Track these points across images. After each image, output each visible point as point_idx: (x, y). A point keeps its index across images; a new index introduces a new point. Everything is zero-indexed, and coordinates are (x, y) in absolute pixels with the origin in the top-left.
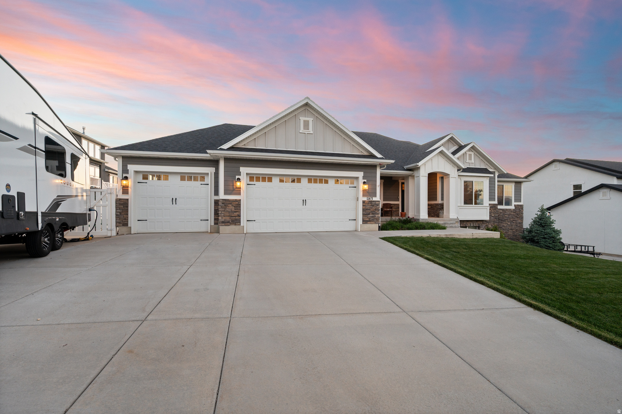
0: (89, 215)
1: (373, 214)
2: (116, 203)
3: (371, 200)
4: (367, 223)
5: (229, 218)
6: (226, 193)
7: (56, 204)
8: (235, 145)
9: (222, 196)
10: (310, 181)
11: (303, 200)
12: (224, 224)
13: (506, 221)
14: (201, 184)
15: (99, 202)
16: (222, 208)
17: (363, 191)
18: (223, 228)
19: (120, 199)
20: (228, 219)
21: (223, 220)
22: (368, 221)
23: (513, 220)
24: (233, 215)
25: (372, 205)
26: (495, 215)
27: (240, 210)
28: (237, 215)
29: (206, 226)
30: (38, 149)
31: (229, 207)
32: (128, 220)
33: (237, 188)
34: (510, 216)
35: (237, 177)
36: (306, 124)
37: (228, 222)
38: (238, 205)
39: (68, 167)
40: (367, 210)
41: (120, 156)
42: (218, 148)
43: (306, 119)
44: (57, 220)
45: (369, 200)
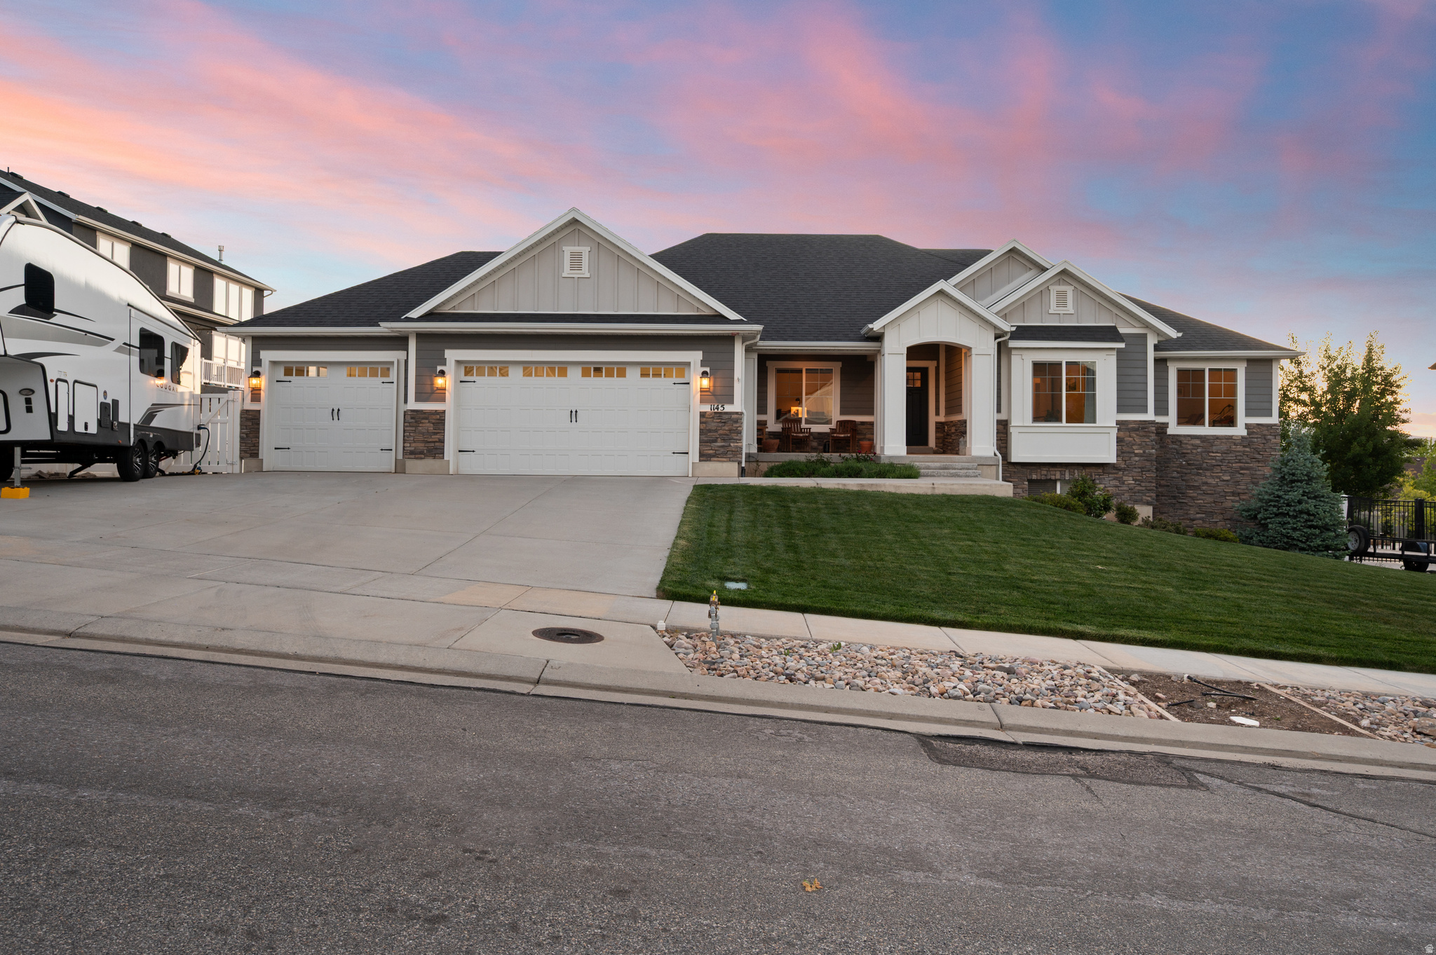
0: (198, 436)
1: (724, 440)
2: (241, 418)
3: (719, 411)
4: (710, 461)
5: (423, 445)
6: (418, 399)
7: (150, 416)
8: (435, 308)
9: (413, 405)
10: (586, 373)
11: (571, 412)
12: (413, 456)
13: (1215, 470)
14: (383, 383)
15: (215, 415)
16: (410, 426)
17: (701, 391)
18: (412, 464)
19: (247, 411)
20: (421, 446)
21: (413, 449)
22: (714, 456)
23: (1242, 469)
24: (431, 440)
25: (723, 421)
26: (1144, 452)
27: (444, 430)
28: (437, 440)
29: (388, 462)
30: (133, 346)
31: (424, 425)
32: (258, 446)
33: (438, 389)
34: (1231, 457)
35: (439, 368)
36: (576, 260)
37: (421, 453)
38: (440, 421)
39: (168, 363)
40: (710, 432)
41: (250, 336)
42: (403, 317)
43: (576, 249)
44: (151, 436)
45: (716, 410)
